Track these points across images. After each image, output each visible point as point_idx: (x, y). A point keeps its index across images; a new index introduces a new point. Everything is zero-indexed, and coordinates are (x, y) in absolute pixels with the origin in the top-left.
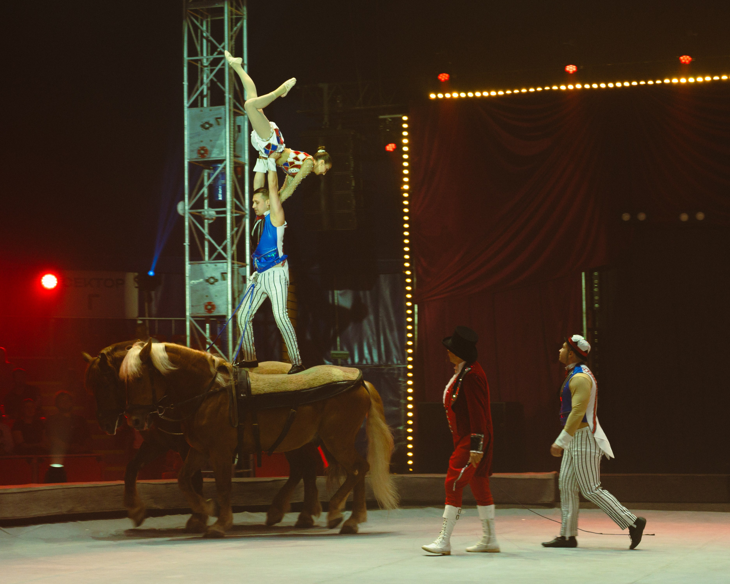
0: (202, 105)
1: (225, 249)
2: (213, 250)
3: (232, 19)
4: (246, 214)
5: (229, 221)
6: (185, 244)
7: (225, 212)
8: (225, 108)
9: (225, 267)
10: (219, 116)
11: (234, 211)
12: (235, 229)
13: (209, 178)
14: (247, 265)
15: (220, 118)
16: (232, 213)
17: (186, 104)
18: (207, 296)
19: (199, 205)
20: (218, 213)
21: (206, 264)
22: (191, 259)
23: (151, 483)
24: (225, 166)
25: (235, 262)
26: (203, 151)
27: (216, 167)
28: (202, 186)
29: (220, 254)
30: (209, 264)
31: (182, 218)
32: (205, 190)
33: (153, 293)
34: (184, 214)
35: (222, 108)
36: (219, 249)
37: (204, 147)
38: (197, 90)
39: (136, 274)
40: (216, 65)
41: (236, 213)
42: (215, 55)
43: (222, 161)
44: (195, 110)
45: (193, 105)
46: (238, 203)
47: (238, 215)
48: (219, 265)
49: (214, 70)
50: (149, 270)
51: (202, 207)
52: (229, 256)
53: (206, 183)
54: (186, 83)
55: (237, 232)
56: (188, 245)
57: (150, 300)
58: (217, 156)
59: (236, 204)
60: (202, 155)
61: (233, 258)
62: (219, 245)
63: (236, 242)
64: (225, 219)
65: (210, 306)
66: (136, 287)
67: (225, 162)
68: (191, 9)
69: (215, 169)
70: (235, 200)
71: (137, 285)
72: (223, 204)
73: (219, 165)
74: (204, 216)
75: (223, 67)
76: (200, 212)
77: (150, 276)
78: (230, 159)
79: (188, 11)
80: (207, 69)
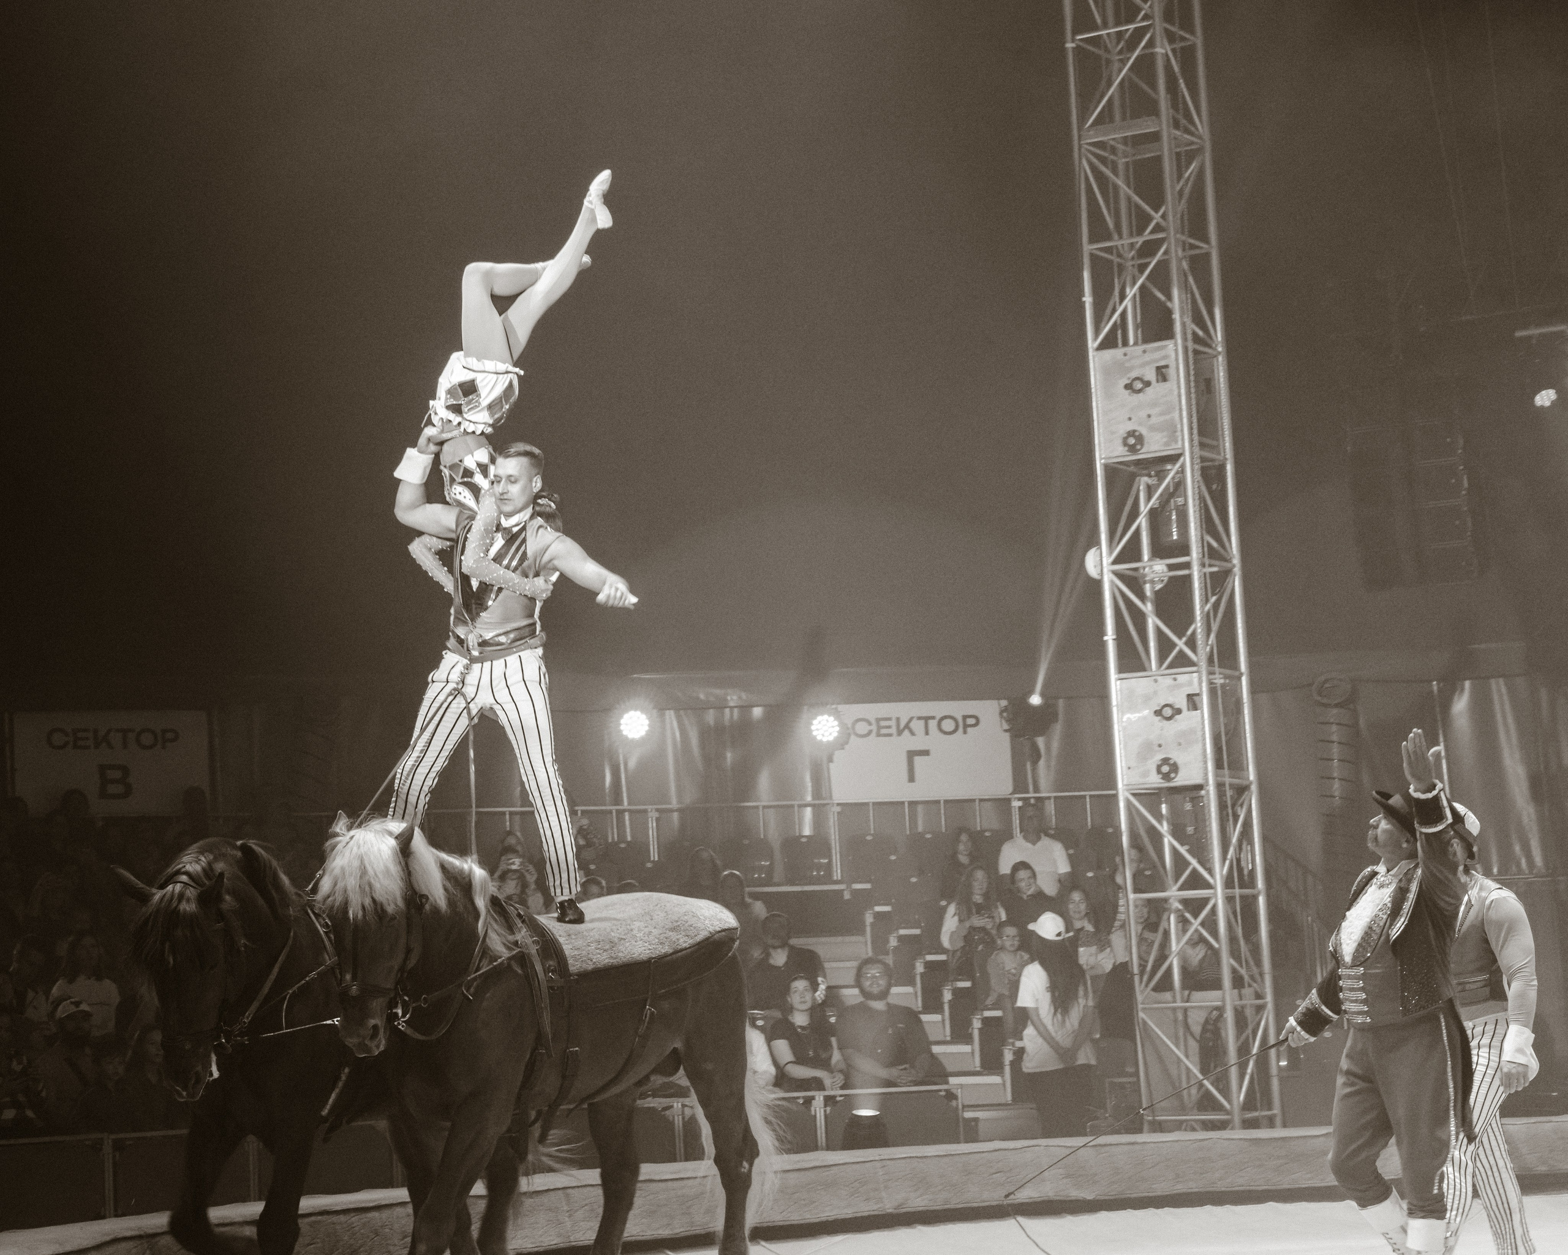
0: (1125, 343)
1: (1192, 643)
2: (1166, 648)
3: (1178, 154)
4: (1234, 566)
5: (1196, 585)
6: (1105, 638)
7: (1187, 565)
8: (1176, 345)
9: (1196, 681)
10: (1162, 363)
11: (1207, 561)
12: (1213, 599)
13: (1149, 497)
14: (1242, 674)
15: (1167, 367)
16: (1203, 565)
17: (1092, 344)
18: (1160, 746)
19: (1131, 553)
20: (1171, 567)
21: (1154, 678)
22: (1122, 668)
23: (1062, 1144)
24: (1183, 466)
25: (1217, 669)
26: (1132, 442)
27: (1165, 470)
28: (1134, 514)
29: (1181, 653)
30: (1159, 678)
31: (1097, 584)
32: (1142, 521)
33: (1040, 741)
34: (1102, 574)
35: (1170, 344)
36: (1181, 644)
37: (1134, 431)
38: (1114, 311)
39: (1004, 703)
40: (1153, 254)
41: (1210, 566)
42: (1147, 235)
43: (1174, 458)
44: (1108, 354)
45: (1109, 343)
46: (1215, 544)
47: (1215, 569)
48: (1182, 679)
49: (1146, 265)
50: (1031, 692)
51: (1138, 558)
52: (1200, 657)
53: (1144, 509)
54: (1088, 299)
55: (1216, 606)
56: (1114, 639)
57: (1036, 756)
58: (1166, 448)
59: (1209, 545)
60: (1132, 449)
61: (1210, 660)
62: (1180, 638)
63: (1215, 627)
64: (1188, 578)
65: (1168, 768)
66: (1006, 731)
67: (1182, 459)
68: (1089, 141)
69: (1161, 476)
70: (1208, 538)
71: (1006, 727)
72: (1183, 549)
73: (1169, 467)
74: (1145, 576)
75: (1166, 257)
76: (1136, 569)
77: (1035, 708)
78: (1192, 453)
79: (1085, 146)
80: (1133, 266)
